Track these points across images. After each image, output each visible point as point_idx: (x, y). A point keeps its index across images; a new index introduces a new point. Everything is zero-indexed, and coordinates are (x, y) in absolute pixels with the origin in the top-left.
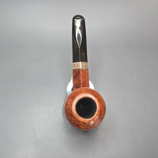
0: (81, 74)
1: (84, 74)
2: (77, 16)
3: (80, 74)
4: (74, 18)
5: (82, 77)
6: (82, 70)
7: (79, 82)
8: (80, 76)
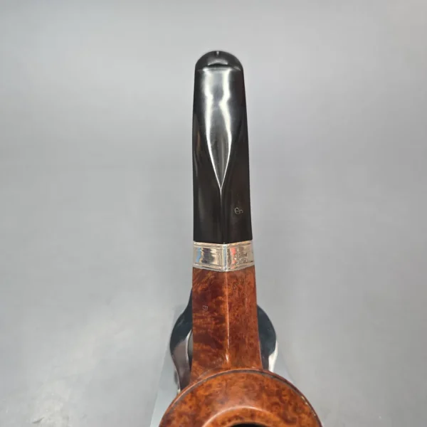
0: (227, 293)
1: (240, 289)
2: (213, 54)
3: (222, 294)
4: (202, 64)
5: (230, 304)
6: (232, 275)
7: (216, 324)
8: (222, 302)
